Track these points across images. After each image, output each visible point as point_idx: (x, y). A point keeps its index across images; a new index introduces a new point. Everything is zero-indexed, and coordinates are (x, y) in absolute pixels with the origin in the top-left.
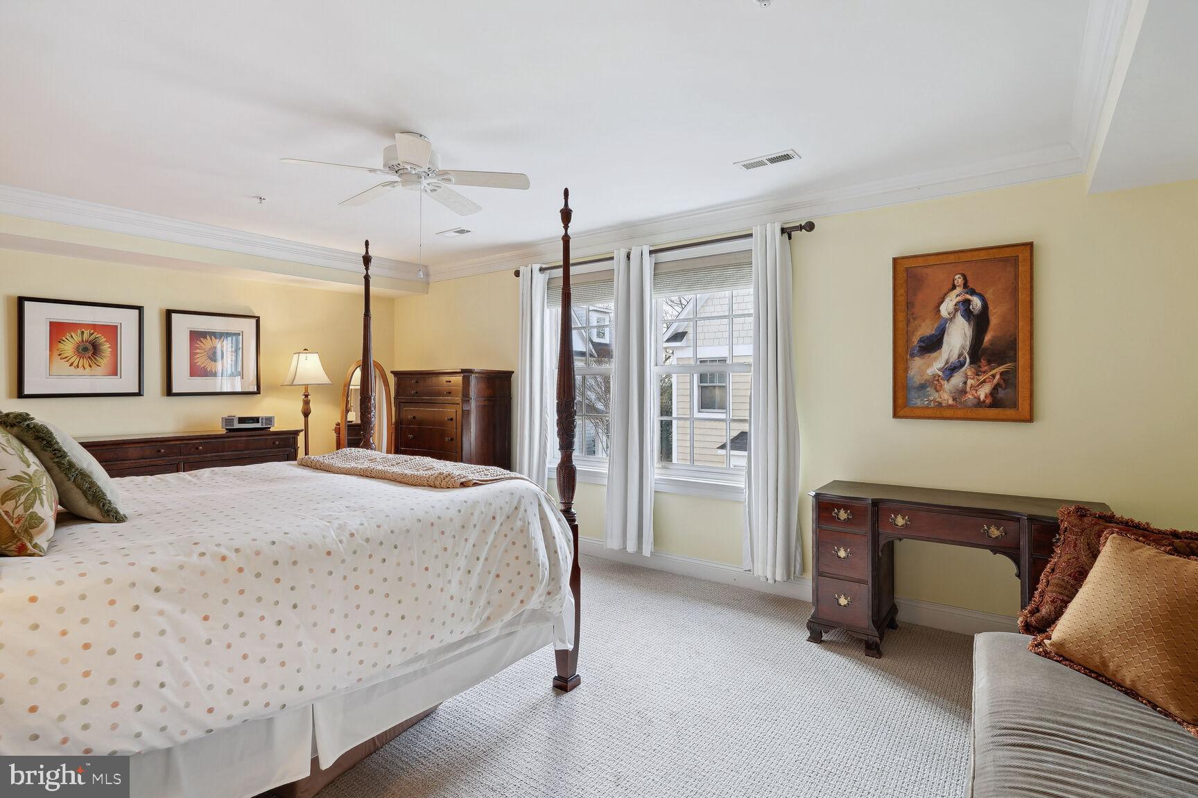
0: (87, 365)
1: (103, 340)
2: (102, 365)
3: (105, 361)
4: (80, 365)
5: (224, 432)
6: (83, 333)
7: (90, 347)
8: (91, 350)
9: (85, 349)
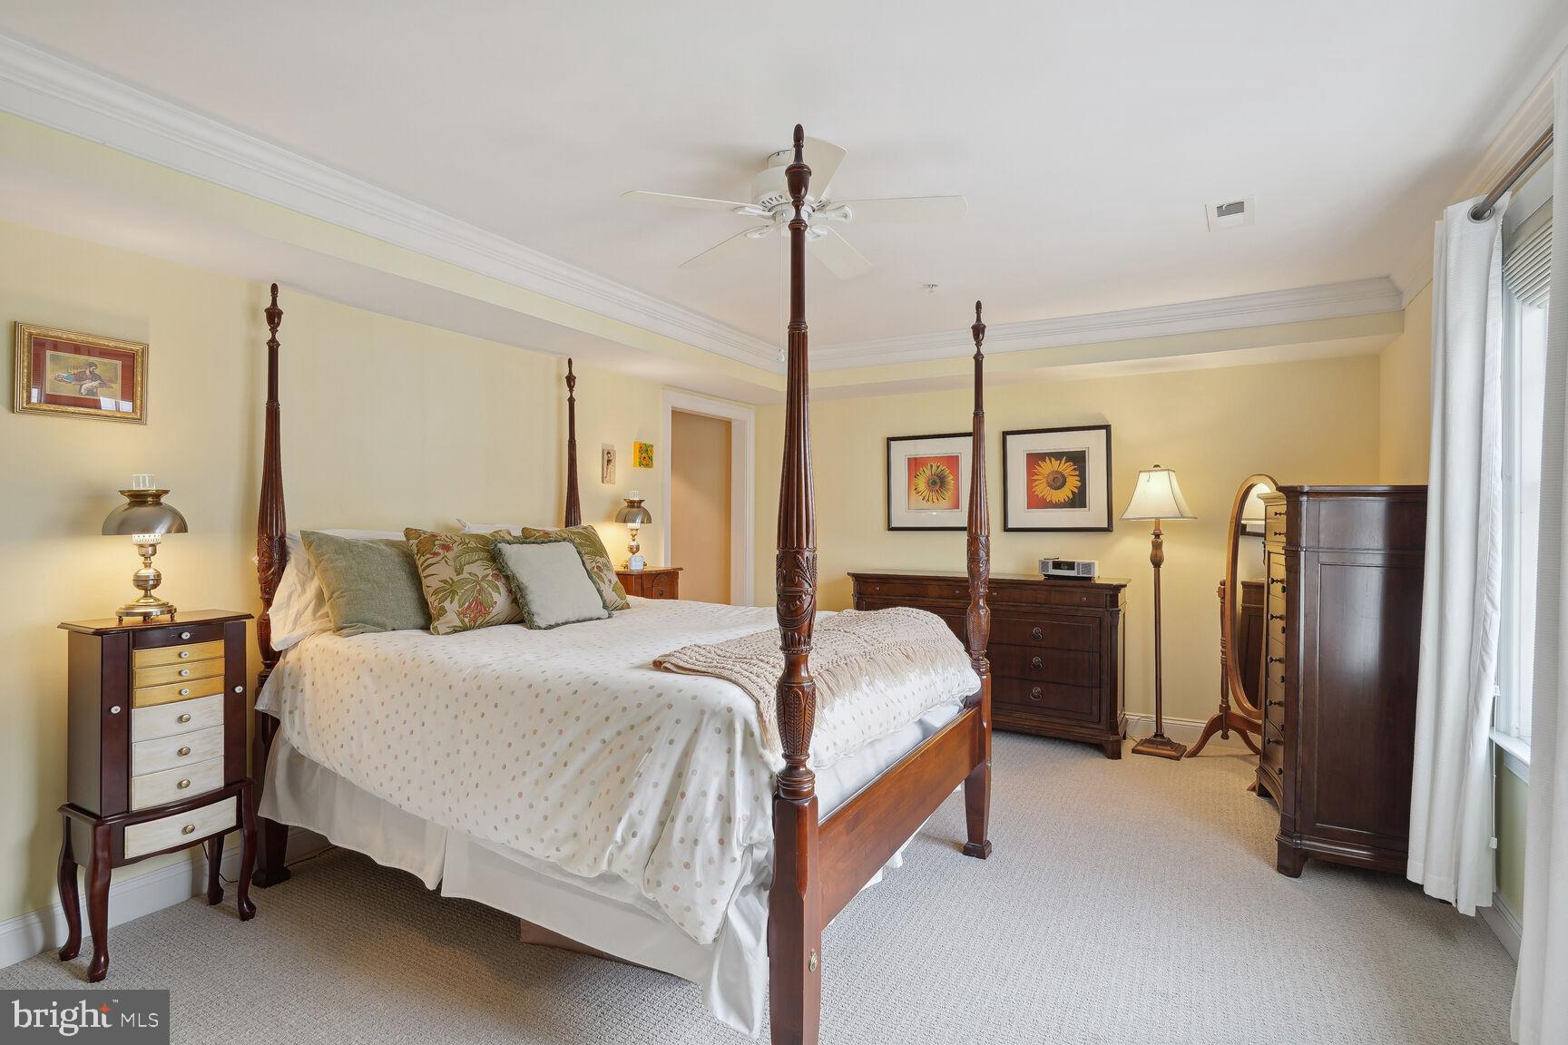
0: (935, 500)
1: (947, 472)
2: (947, 498)
3: (949, 494)
4: (930, 499)
5: (1042, 578)
6: (932, 466)
7: (938, 481)
8: (938, 483)
9: (934, 483)
